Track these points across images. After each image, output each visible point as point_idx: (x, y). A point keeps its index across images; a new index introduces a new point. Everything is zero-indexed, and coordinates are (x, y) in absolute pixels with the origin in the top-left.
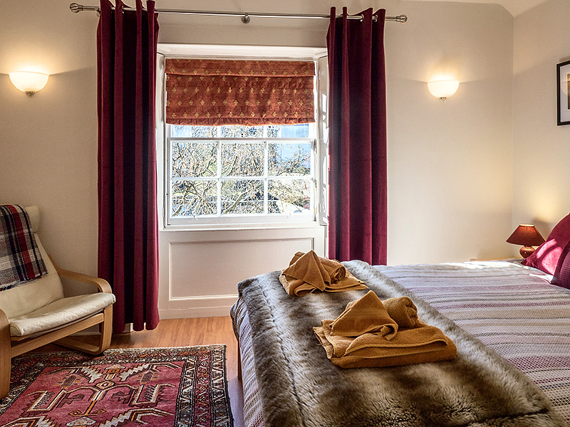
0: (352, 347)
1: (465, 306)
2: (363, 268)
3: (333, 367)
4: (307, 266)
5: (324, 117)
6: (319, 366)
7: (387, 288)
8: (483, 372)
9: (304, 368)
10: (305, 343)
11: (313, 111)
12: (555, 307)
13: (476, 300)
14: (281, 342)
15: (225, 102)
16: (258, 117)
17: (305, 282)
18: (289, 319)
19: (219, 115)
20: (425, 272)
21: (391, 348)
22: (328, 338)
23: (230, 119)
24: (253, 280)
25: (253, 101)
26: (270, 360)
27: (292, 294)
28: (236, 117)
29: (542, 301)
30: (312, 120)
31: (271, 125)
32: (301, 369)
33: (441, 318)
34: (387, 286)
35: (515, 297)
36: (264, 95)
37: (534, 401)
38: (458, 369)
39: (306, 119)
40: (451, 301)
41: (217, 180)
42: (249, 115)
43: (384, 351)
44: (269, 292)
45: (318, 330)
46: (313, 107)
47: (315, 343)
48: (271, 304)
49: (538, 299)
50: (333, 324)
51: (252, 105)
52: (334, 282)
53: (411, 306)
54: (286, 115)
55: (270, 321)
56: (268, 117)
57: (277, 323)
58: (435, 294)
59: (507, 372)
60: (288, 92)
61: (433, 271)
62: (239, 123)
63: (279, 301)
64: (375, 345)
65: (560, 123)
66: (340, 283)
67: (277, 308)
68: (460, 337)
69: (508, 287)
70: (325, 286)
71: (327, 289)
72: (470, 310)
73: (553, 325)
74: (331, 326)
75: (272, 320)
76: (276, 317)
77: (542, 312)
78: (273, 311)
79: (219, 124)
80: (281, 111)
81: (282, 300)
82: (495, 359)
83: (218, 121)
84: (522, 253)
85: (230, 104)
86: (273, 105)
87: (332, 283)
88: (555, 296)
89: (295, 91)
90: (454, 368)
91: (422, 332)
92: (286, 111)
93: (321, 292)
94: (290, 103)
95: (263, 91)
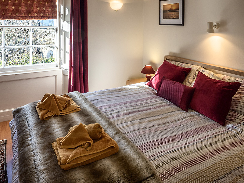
0: (70, 159)
1: (123, 115)
2: (79, 97)
3: (61, 171)
4: (51, 103)
5: (61, 16)
6: (53, 171)
7: (90, 109)
8: (129, 159)
9: (45, 175)
10: (47, 155)
11: (56, 13)
12: (158, 109)
13: (128, 110)
14: (34, 156)
15: (7, 7)
16: (26, 15)
17: (49, 111)
18: (39, 138)
19: (3, 14)
20: (108, 95)
21: (89, 155)
22: (59, 150)
23: (10, 16)
24: (21, 109)
25: (24, 7)
26: (27, 170)
27: (42, 119)
28: (13, 15)
29: (153, 106)
30: (56, 18)
31: (34, 20)
32: (43, 175)
33: (113, 127)
34: (90, 108)
35: (143, 106)
36: (30, 4)
37: (149, 171)
38: (118, 159)
39: (53, 17)
40: (118, 112)
41: (2, 49)
42: (21, 14)
43: (86, 158)
44: (30, 118)
45: (54, 144)
46: (56, 11)
47: (52, 154)
48: (30, 128)
49: (151, 105)
50: (62, 141)
51: (23, 9)
52: (64, 108)
53: (99, 128)
54: (42, 15)
55: (29, 140)
56: (32, 15)
57: (33, 142)
58: (111, 108)
59: (139, 157)
60: (43, 3)
61: (111, 93)
62: (15, 19)
63: (34, 125)
64: (82, 155)
65: (160, 24)
66: (67, 109)
67: (33, 130)
68: (120, 138)
69: (141, 100)
70: (60, 112)
71: (60, 113)
72: (125, 116)
73: (157, 120)
74: (61, 142)
75: (29, 139)
76: (32, 137)
77: (153, 113)
78: (31, 133)
79: (3, 19)
80: (39, 13)
81: (36, 124)
82: (134, 150)
83: (2, 17)
84: (146, 77)
85: (10, 9)
86: (35, 10)
87: (63, 109)
88: (158, 102)
89: (47, 3)
90: (117, 159)
91: (103, 142)
92: (42, 13)
93: (57, 116)
94: (44, 9)
95: (29, 2)
